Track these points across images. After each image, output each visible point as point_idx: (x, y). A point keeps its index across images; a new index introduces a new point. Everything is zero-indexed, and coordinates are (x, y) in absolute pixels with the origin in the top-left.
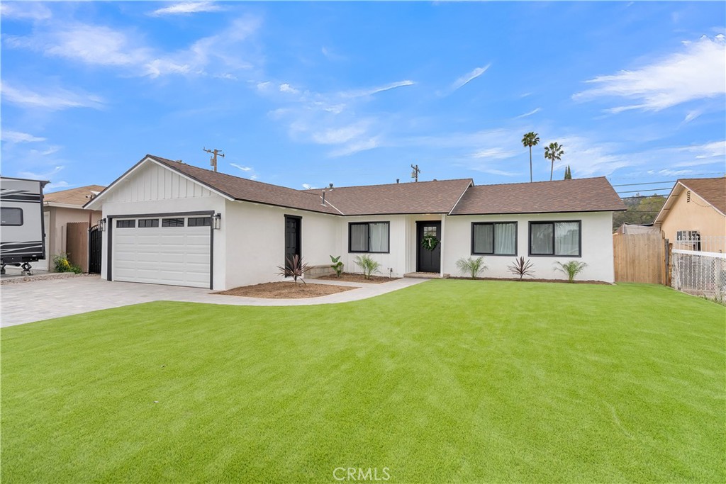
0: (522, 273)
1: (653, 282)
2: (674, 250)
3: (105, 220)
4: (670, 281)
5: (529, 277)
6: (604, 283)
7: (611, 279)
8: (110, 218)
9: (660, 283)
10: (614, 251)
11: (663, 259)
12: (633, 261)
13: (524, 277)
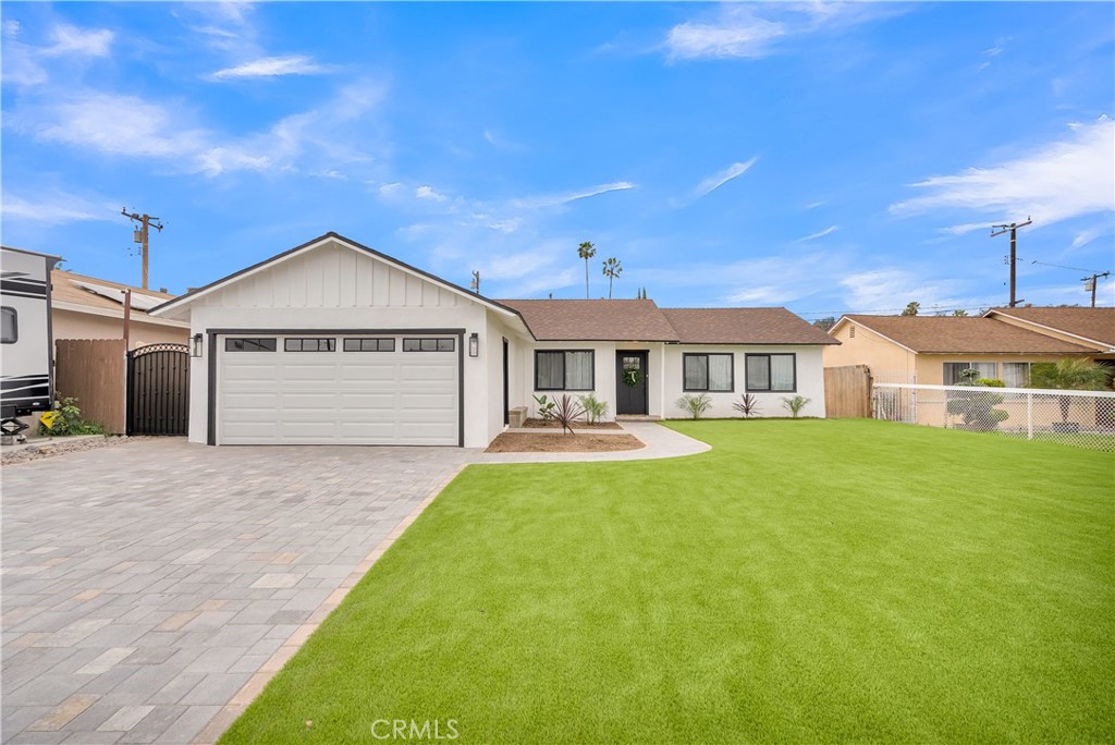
0: (747, 411)
1: (857, 416)
2: (875, 384)
3: (199, 337)
4: (871, 413)
5: (755, 415)
6: (817, 418)
7: (823, 415)
8: (213, 334)
9: (863, 416)
10: (825, 386)
11: (865, 392)
12: (841, 396)
13: (749, 415)
